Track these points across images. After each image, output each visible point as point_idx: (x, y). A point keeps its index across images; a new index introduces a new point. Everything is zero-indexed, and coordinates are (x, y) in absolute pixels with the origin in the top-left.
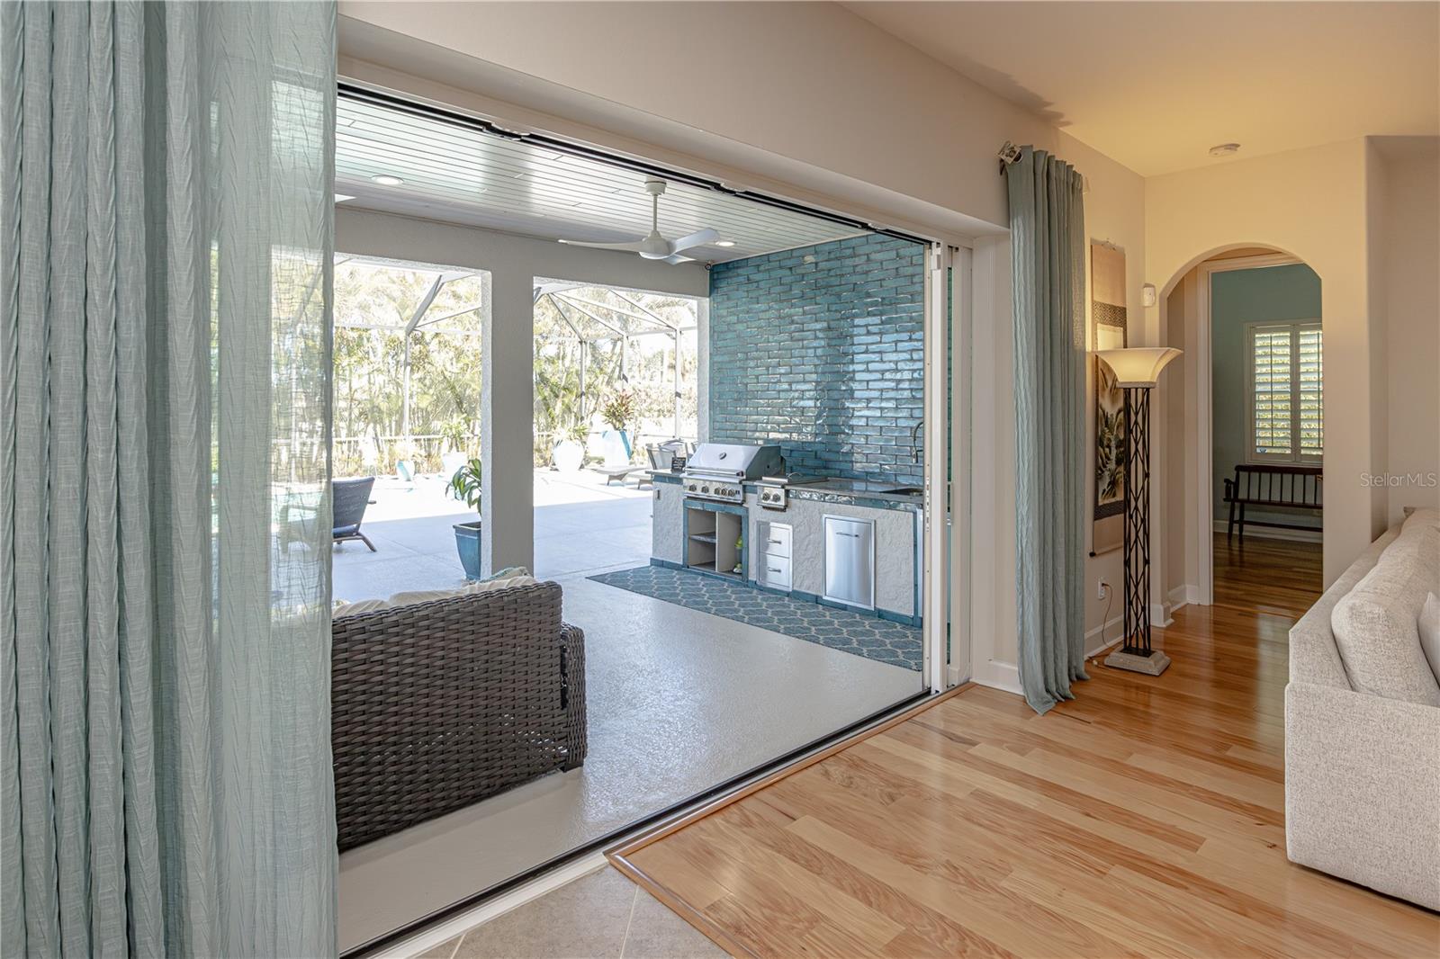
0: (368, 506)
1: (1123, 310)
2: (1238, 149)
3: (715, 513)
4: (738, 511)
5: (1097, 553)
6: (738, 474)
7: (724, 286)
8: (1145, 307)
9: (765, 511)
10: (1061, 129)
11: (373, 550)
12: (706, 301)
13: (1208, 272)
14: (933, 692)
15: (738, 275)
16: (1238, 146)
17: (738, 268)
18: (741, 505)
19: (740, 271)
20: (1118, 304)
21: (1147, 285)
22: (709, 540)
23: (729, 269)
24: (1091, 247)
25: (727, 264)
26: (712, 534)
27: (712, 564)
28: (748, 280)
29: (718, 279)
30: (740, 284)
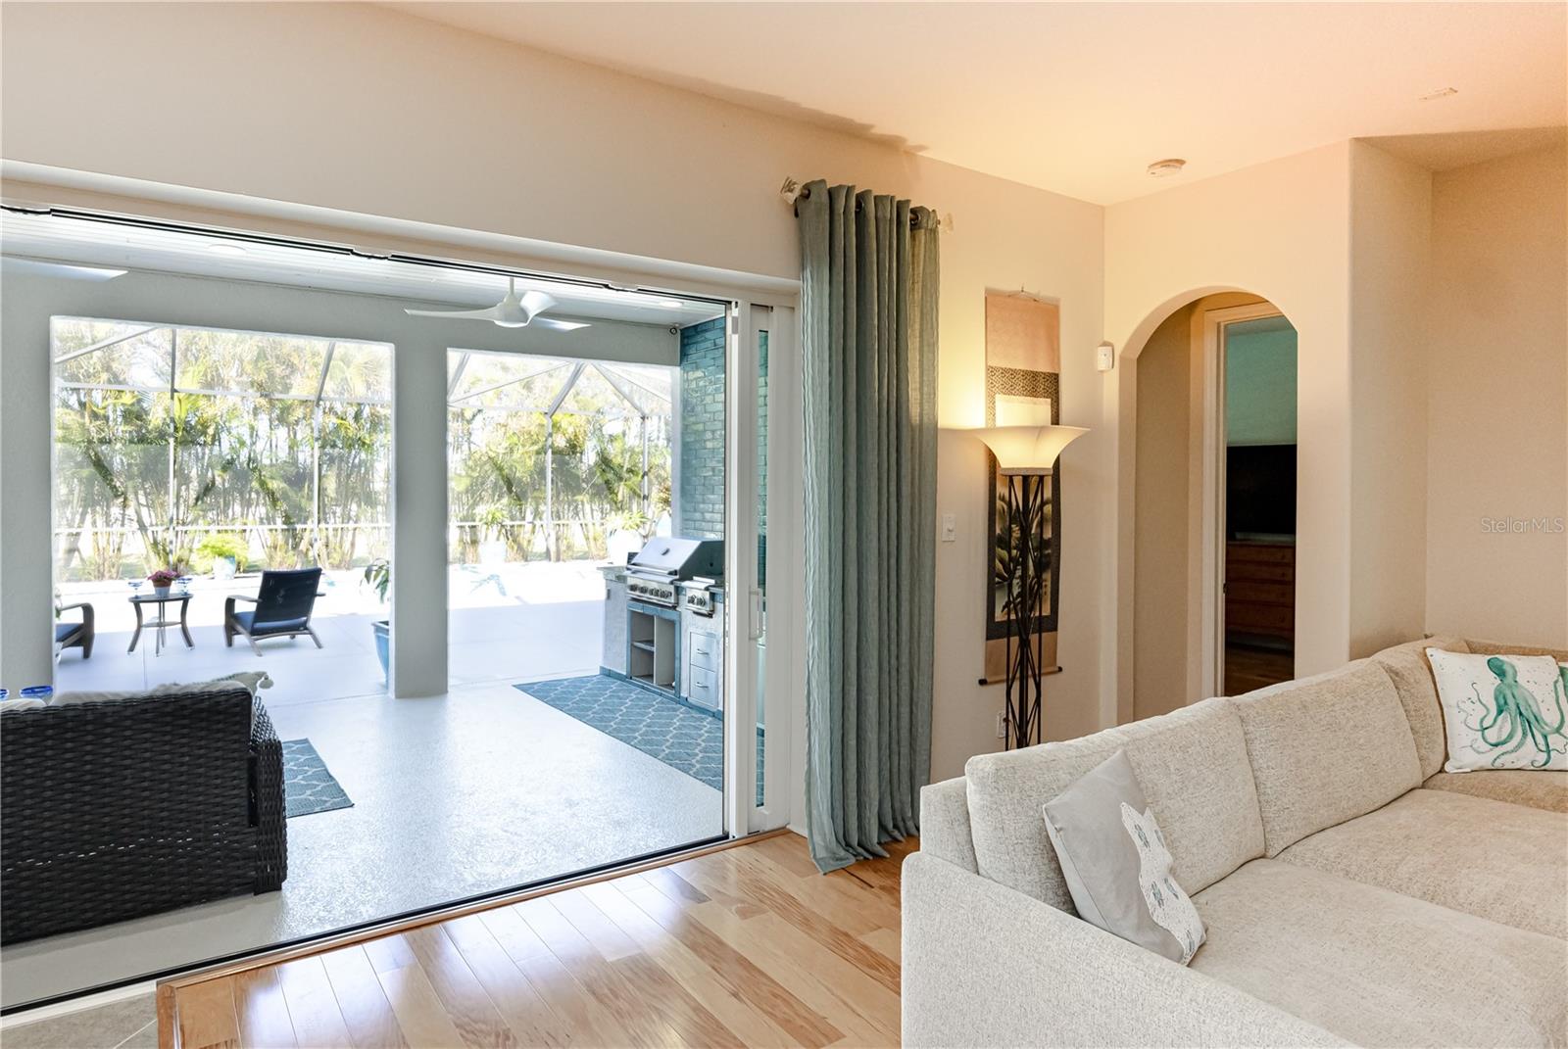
0: (317, 599)
1: (1054, 379)
2: (1184, 167)
3: (653, 617)
4: (669, 615)
5: (988, 680)
6: (670, 573)
7: (694, 354)
8: (1102, 372)
9: (695, 616)
10: (920, 153)
11: (319, 646)
12: (677, 370)
13: (1219, 324)
14: (731, 837)
15: (706, 340)
16: (1181, 162)
17: (706, 331)
18: (674, 608)
19: (708, 335)
20: (1043, 367)
21: (1105, 344)
22: (648, 647)
23: (698, 333)
24: (986, 298)
25: (696, 327)
26: (651, 642)
27: (650, 676)
28: (715, 345)
29: (688, 344)
30: (707, 350)
